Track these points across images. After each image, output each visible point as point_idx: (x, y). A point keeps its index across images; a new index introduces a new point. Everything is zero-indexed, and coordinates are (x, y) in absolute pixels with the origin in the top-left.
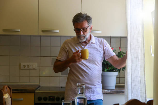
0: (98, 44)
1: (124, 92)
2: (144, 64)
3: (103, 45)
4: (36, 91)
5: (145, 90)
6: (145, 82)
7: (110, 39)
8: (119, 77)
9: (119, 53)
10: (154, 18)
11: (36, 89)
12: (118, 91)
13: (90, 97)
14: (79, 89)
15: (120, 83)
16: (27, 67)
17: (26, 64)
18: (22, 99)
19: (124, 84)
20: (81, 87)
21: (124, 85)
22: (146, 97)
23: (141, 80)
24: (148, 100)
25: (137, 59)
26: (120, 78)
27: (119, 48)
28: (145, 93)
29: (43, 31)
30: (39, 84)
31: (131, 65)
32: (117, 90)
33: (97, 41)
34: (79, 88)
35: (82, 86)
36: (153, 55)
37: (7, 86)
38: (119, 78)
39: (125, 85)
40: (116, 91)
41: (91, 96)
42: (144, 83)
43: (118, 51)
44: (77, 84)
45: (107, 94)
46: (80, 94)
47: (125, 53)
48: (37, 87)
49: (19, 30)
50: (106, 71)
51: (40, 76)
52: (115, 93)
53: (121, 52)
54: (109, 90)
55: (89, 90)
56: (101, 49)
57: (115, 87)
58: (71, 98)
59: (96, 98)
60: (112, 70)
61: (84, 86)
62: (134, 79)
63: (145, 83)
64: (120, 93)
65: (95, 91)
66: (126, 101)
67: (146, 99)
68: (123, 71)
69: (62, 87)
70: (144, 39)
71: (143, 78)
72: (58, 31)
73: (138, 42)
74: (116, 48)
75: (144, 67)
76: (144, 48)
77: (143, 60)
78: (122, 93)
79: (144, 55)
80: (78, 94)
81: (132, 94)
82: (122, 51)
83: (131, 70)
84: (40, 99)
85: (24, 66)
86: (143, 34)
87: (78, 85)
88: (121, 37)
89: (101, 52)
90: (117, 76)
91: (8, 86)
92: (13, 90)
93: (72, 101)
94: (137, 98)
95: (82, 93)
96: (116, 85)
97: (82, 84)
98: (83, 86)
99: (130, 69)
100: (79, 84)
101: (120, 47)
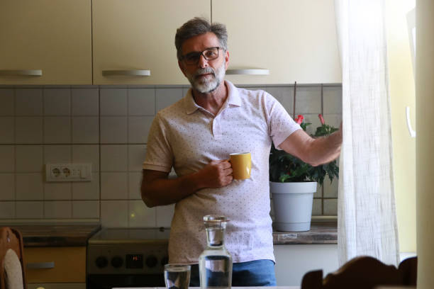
0: (249, 105)
1: (335, 238)
2: (391, 160)
3: (264, 108)
4: (91, 241)
5: (396, 230)
6: (393, 209)
7: (293, 92)
8: (320, 196)
9: (319, 129)
10: (414, 30)
11: (90, 236)
12: (318, 236)
13: (237, 253)
14: (211, 233)
15: (323, 214)
16: (63, 174)
17: (61, 166)
18: (52, 264)
19: (336, 215)
20: (214, 226)
21: (337, 220)
22: (397, 251)
23: (383, 203)
24: (402, 258)
25: (370, 145)
26: (323, 199)
27: (320, 115)
28: (394, 238)
29: (106, 74)
30: (98, 220)
31: (354, 162)
32: (317, 232)
33: (246, 100)
34: (210, 229)
35: (219, 224)
36: (414, 134)
37: (8, 229)
38: (320, 200)
39: (339, 217)
40: (313, 236)
41: (239, 252)
42: (390, 210)
43: (316, 124)
44: (206, 218)
45: (287, 244)
46: (213, 245)
47: (336, 129)
48: (94, 229)
49: (40, 73)
50: (285, 181)
51: (100, 200)
52: (311, 242)
53: (324, 126)
54: (294, 234)
55: (233, 234)
56: (258, 119)
57: (309, 224)
58: (185, 257)
59: (255, 255)
60: (301, 179)
61: (224, 224)
62: (363, 202)
63: (395, 212)
64: (326, 242)
65: (252, 236)
66: (343, 263)
67: (398, 256)
68: (331, 180)
69: (162, 229)
70: (389, 90)
71: (390, 199)
72: (148, 73)
73: (373, 98)
74: (309, 116)
75: (391, 168)
76: (389, 113)
77: (388, 147)
78: (330, 240)
79: (390, 132)
80: (209, 245)
81: (359, 244)
82: (327, 124)
83: (355, 175)
84: (101, 262)
85: (57, 171)
86: (386, 75)
87: (209, 221)
88: (322, 86)
89: (261, 127)
90: (314, 193)
91: (13, 228)
92: (26, 240)
93: (193, 266)
94: (372, 254)
95: (219, 243)
96: (312, 220)
97: (219, 219)
98: (222, 223)
99: (352, 172)
100: (211, 219)
101: (320, 112)
